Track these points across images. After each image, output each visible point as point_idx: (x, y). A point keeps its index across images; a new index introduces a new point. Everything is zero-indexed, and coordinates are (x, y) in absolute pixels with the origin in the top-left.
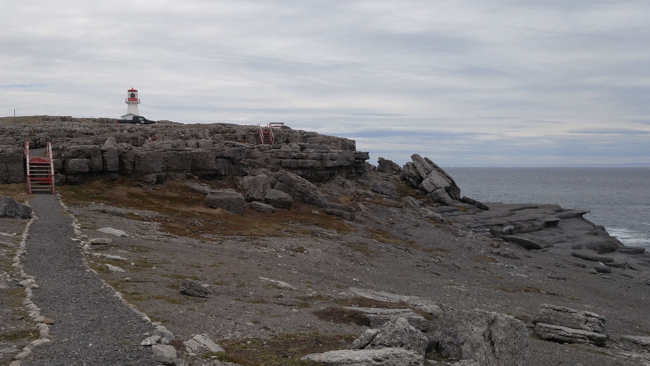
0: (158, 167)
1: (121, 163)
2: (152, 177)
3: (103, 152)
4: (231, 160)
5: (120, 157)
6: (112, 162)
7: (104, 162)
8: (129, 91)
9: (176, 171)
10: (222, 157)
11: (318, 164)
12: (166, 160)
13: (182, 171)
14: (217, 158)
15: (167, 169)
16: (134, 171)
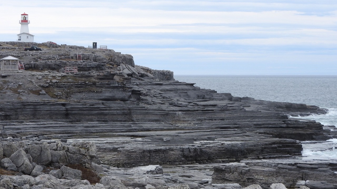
0: (41, 67)
1: (34, 66)
2: (40, 69)
3: (31, 64)
4: (58, 65)
5: (34, 65)
6: (33, 66)
7: (31, 66)
8: (22, 15)
9: (45, 68)
10: (56, 65)
11: (85, 66)
12: (43, 65)
13: (47, 68)
14: (55, 65)
15: (43, 67)
16: (37, 68)
